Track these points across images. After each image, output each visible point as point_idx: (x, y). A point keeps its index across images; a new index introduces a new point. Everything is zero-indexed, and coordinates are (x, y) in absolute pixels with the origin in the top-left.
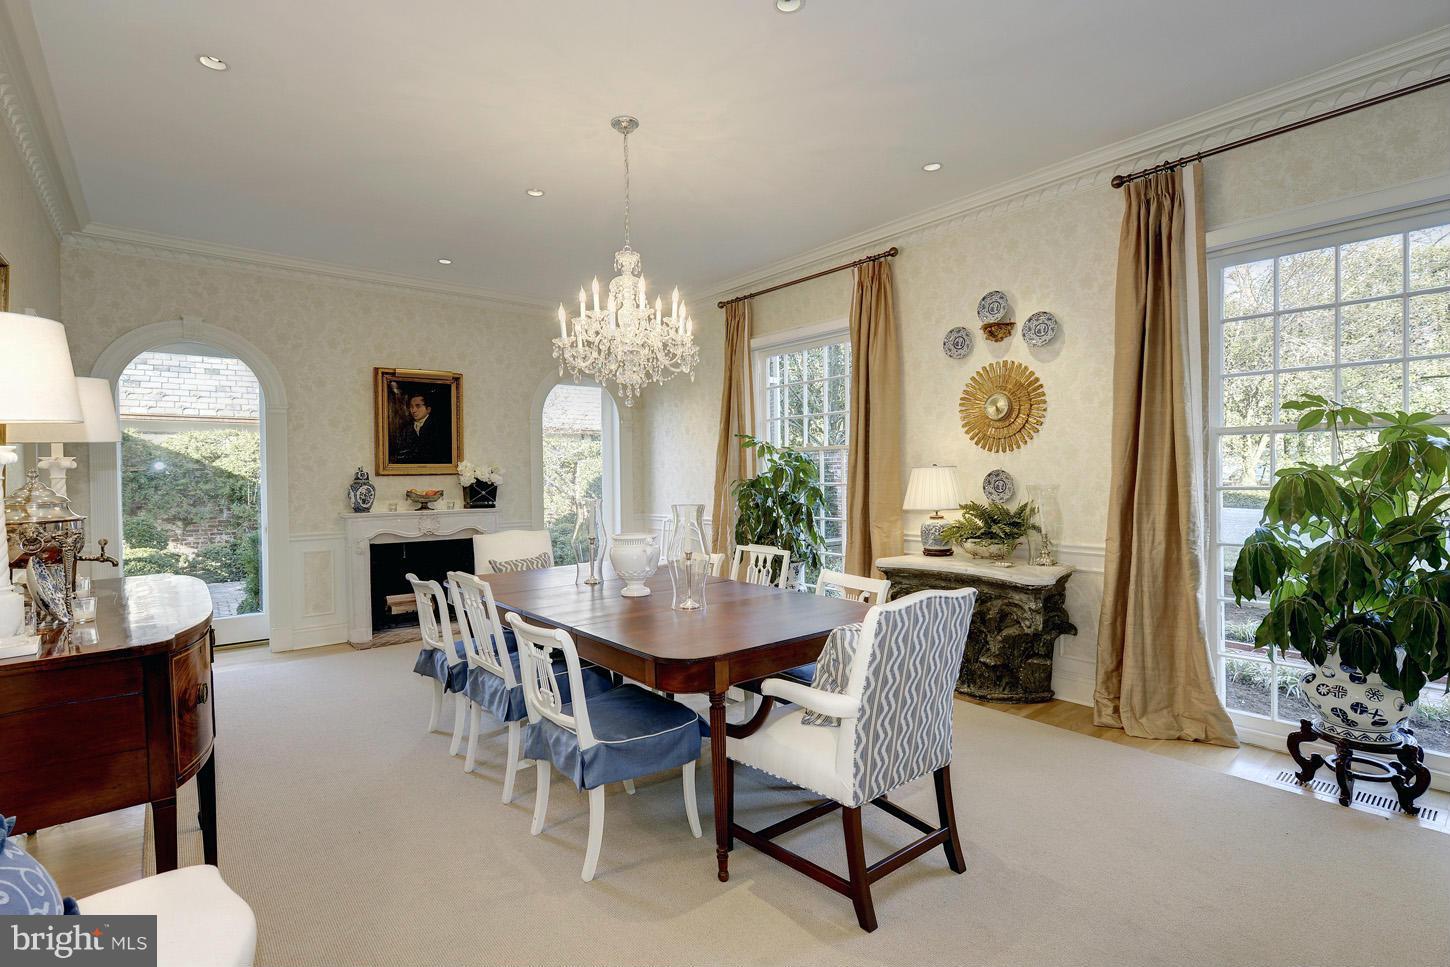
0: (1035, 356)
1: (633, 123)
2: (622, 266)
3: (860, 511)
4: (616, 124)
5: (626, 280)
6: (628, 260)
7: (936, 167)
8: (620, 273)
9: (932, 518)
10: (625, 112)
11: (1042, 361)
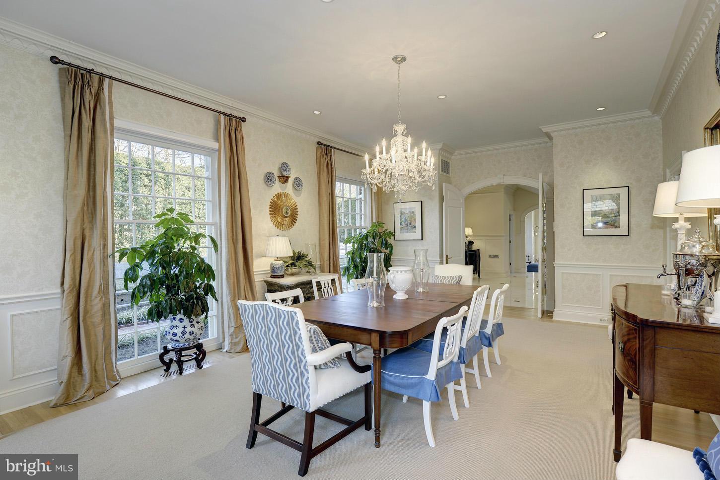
0: (294, 193)
1: (404, 59)
2: (397, 131)
3: (242, 257)
4: (395, 59)
5: (399, 139)
6: (400, 128)
7: (318, 113)
8: (396, 135)
9: (275, 260)
10: (400, 53)
11: (296, 196)
